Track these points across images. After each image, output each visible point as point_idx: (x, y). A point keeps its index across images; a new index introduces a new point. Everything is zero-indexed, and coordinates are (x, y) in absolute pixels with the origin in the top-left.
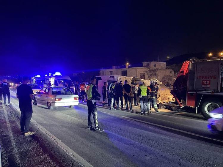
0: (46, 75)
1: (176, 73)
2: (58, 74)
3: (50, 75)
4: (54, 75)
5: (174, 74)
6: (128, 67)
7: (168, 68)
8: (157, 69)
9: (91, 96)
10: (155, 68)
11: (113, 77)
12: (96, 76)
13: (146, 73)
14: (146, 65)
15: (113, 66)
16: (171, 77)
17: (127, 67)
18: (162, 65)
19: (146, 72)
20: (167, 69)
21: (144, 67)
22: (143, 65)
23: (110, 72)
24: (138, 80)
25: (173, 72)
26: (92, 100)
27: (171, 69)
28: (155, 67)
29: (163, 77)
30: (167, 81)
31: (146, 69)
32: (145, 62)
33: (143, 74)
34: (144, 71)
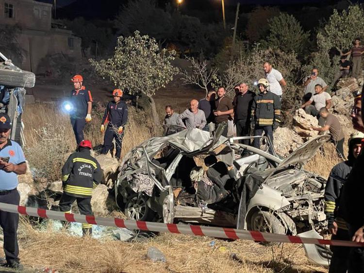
1: (89, 49)
5: (83, 50)
7: (59, 26)
8: (19, 27)
10: (10, 22)
16: (72, 60)
18: (36, 12)
20: (57, 29)
25: (78, 42)
27: (71, 32)
28: (10, 16)
29: (42, 60)
30: (57, 74)
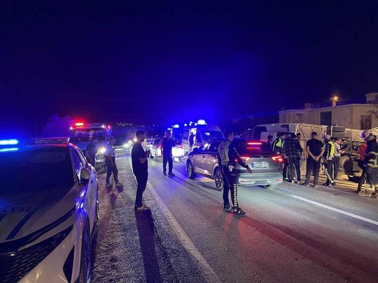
0: (186, 125)
2: (202, 122)
3: (190, 125)
4: (196, 124)
6: (337, 105)
9: (228, 159)
11: (287, 127)
12: (258, 126)
13: (373, 116)
14: (373, 99)
15: (306, 104)
17: (335, 104)
19: (373, 112)
21: (370, 102)
22: (368, 99)
23: (297, 115)
24: (339, 130)
26: (229, 165)
31: (373, 106)
32: (372, 94)
33: (367, 117)
34: (370, 111)
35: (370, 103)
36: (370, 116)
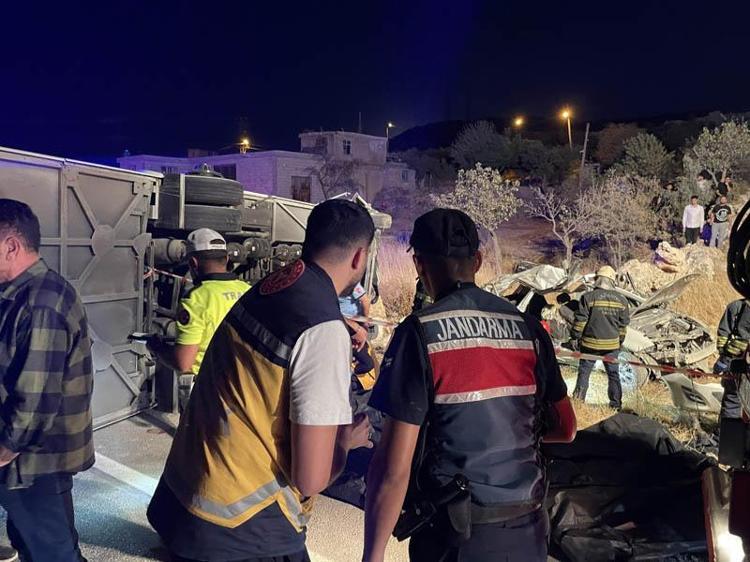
1: (424, 180)
5: (417, 181)
7: (394, 159)
8: (354, 162)
10: (348, 158)
13: (314, 178)
14: (312, 144)
16: (406, 193)
18: (372, 147)
19: (313, 171)
20: (392, 163)
21: (306, 150)
22: (304, 144)
25: (411, 175)
27: (405, 165)
28: (349, 152)
29: (378, 194)
31: (313, 159)
32: (310, 134)
33: (303, 180)
34: (308, 169)
35: (307, 152)
36: (309, 178)
